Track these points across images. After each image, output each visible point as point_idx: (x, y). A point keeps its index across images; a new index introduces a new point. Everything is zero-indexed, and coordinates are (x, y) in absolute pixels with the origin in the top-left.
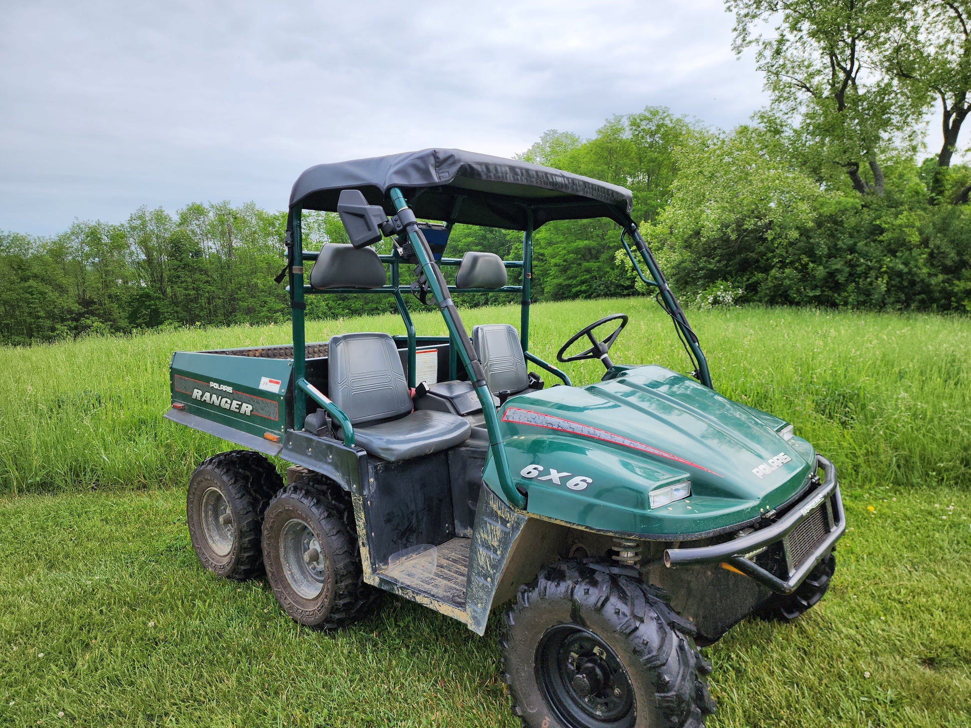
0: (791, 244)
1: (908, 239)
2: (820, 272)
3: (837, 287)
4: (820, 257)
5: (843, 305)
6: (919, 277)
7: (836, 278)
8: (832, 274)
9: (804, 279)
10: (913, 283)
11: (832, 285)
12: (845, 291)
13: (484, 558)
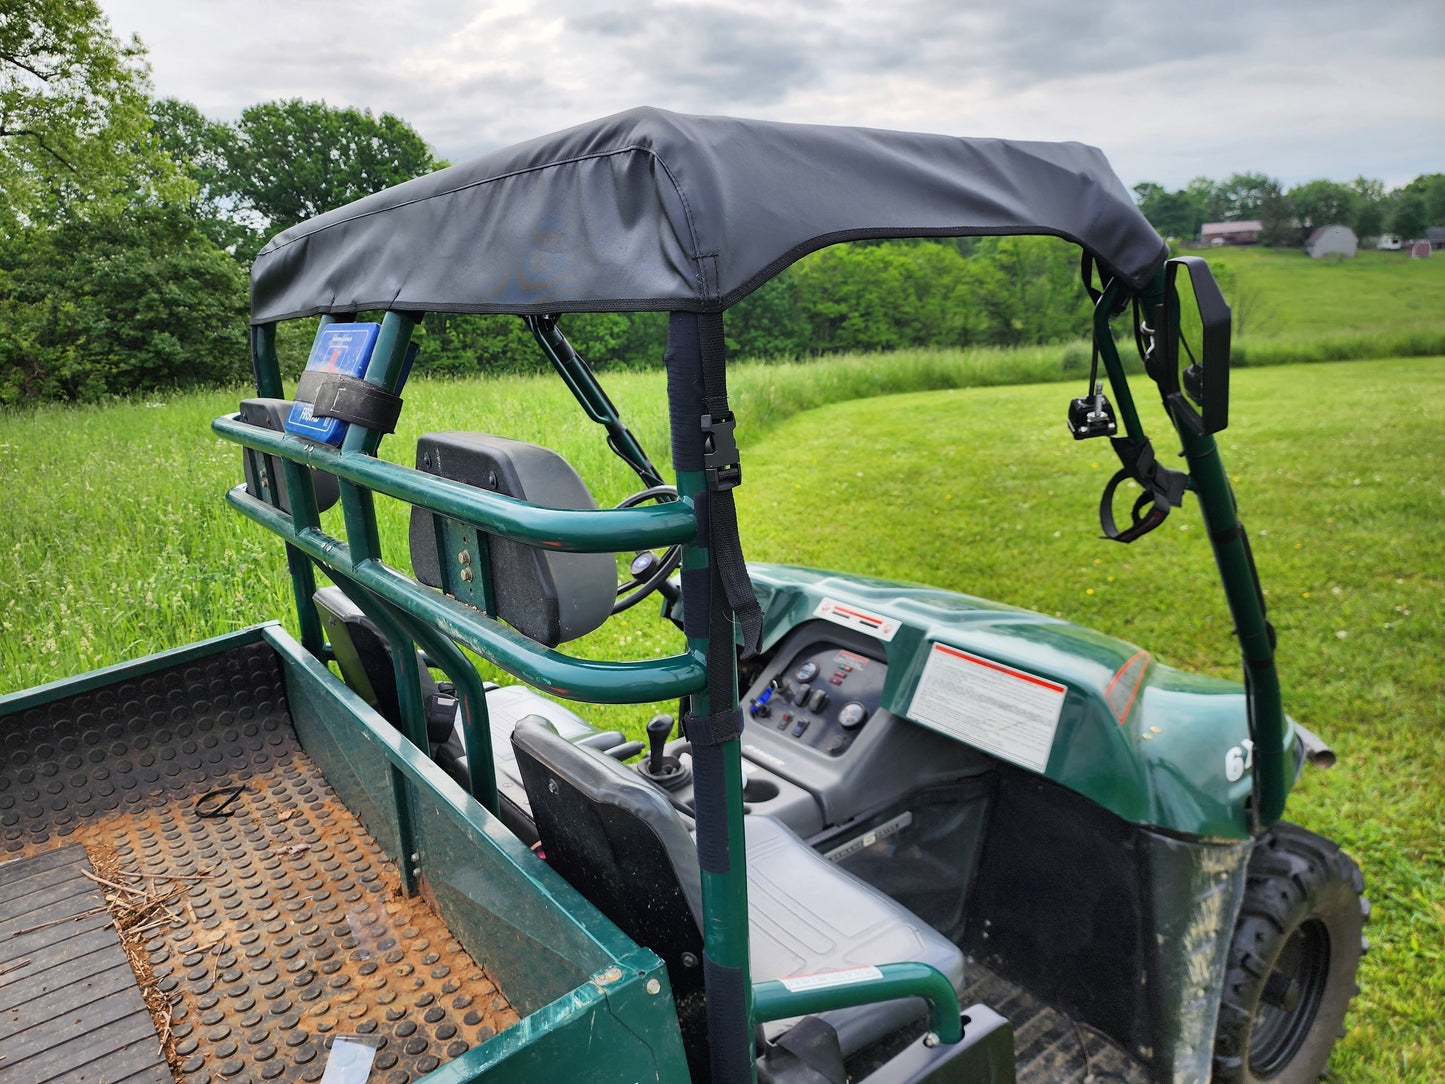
13: (1200, 967)
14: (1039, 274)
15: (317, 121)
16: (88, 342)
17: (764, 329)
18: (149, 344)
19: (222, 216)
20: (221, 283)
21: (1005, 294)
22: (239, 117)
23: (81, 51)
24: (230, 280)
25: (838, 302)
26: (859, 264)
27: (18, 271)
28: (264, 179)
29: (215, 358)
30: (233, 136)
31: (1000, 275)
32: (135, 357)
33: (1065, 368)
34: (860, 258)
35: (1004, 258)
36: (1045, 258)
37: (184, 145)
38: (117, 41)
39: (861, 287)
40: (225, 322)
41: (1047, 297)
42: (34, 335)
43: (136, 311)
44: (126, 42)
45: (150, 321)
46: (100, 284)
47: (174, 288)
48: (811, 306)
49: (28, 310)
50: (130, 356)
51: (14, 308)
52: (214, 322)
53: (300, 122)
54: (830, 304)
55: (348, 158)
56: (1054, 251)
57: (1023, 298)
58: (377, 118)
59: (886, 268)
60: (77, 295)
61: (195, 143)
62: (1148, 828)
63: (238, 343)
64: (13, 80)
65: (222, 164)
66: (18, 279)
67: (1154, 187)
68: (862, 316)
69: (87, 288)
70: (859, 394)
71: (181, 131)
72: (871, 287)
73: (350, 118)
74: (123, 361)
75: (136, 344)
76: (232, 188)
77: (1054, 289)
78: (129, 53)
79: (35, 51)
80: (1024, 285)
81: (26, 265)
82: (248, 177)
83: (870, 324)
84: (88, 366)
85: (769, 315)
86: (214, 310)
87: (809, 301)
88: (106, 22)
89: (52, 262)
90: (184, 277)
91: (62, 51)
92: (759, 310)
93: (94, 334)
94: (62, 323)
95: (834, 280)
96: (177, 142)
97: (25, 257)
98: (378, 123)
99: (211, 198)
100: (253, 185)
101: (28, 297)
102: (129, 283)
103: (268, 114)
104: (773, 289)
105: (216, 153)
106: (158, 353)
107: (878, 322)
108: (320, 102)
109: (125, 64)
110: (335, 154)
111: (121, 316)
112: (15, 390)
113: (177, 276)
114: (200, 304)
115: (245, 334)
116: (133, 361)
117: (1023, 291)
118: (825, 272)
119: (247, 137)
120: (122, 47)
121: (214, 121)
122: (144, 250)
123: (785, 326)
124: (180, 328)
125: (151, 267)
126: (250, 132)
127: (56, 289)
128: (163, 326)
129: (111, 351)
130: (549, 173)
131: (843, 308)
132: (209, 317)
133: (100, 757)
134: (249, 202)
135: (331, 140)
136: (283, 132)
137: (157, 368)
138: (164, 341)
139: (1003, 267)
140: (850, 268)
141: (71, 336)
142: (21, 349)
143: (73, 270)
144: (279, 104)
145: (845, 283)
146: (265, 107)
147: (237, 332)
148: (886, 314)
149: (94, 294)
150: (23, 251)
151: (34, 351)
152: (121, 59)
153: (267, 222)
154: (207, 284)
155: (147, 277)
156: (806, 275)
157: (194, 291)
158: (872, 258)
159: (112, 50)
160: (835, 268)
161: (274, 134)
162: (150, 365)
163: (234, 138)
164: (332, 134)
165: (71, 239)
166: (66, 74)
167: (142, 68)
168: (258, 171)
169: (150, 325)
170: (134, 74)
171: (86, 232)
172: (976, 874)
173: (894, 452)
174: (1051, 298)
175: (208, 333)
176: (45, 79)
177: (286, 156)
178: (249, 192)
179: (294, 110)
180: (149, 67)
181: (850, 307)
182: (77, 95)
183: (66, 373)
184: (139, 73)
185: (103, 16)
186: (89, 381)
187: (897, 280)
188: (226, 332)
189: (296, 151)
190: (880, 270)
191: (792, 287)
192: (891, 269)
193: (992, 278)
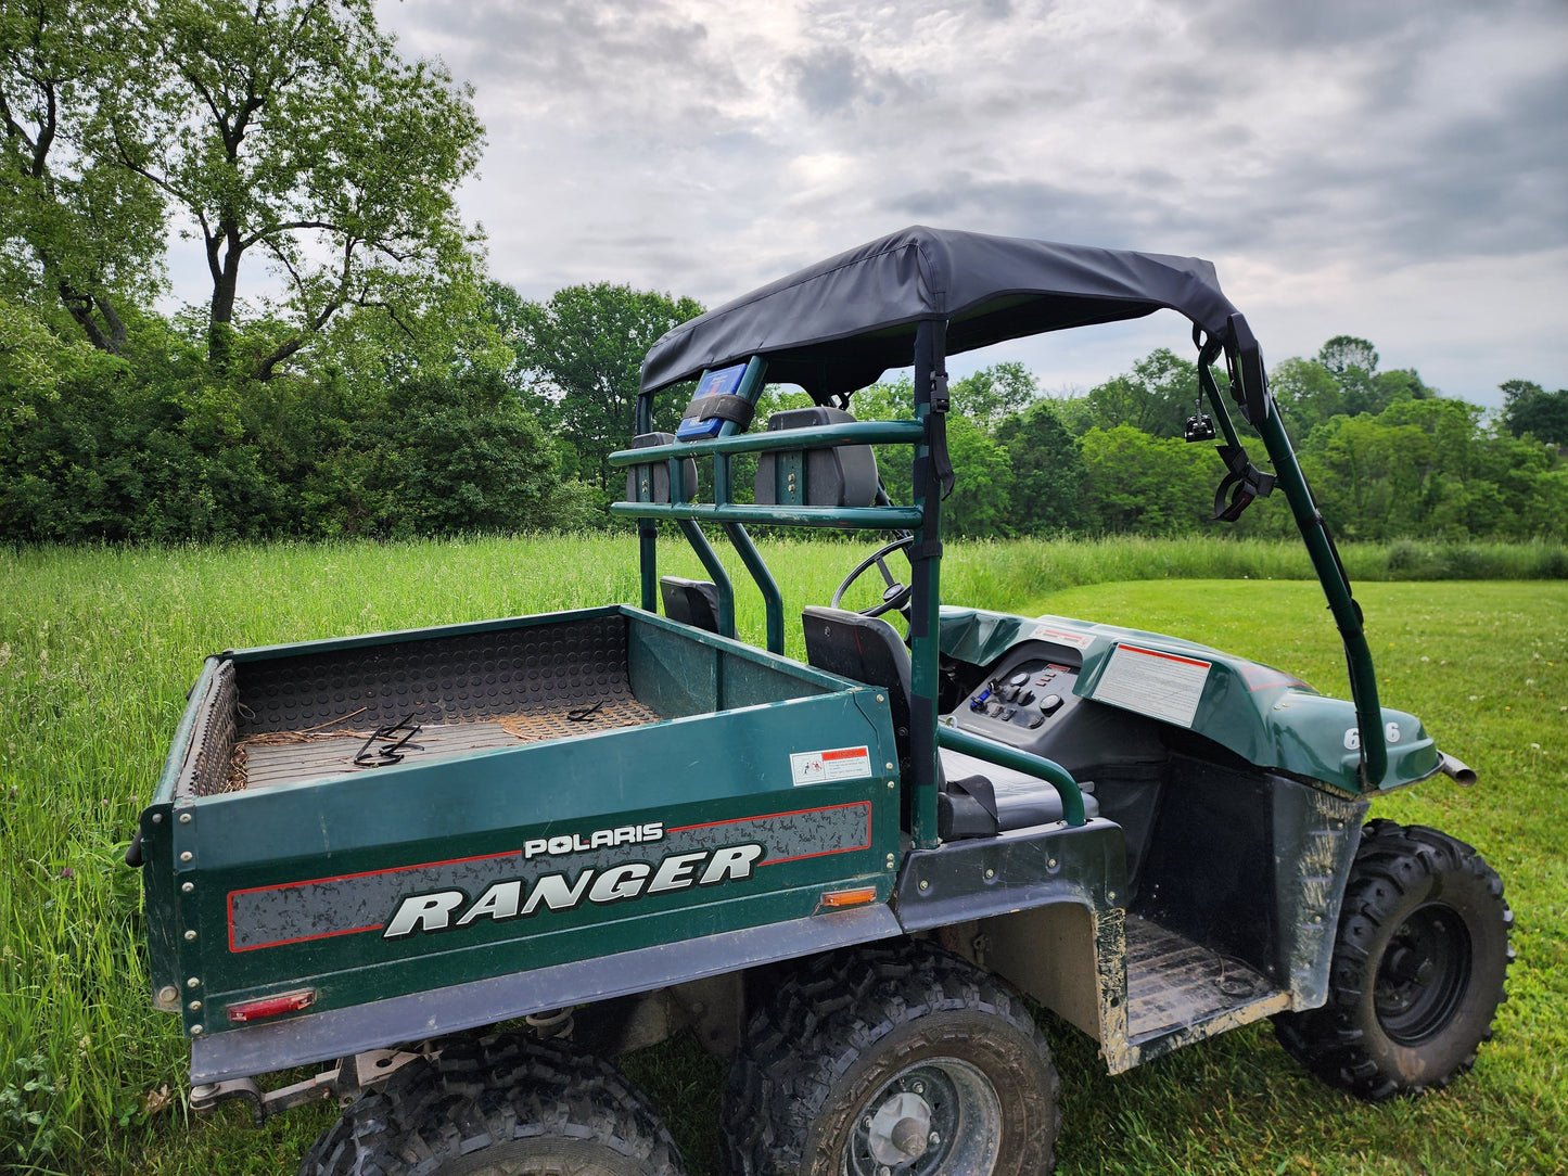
0: (20, 430)
1: (227, 429)
2: (95, 481)
3: (127, 505)
4: (87, 455)
5: (145, 536)
6: (254, 488)
7: (124, 491)
8: (114, 485)
9: (61, 493)
10: (245, 498)
11: (118, 503)
12: (143, 512)
13: (1314, 891)
14: (1378, 476)
15: (620, 303)
16: (405, 487)
17: (1048, 518)
18: (456, 492)
19: (525, 388)
20: (525, 441)
21: (1335, 495)
22: (551, 298)
23: (435, 236)
24: (533, 439)
25: (1135, 494)
26: (1161, 455)
27: (356, 423)
28: (566, 355)
29: (511, 509)
30: (544, 315)
31: (1330, 474)
32: (443, 504)
33: (1391, 566)
34: (1163, 448)
35: (1335, 456)
36: (1387, 458)
37: (500, 322)
38: (463, 228)
39: (1161, 479)
40: (523, 477)
41: (1388, 502)
42: (362, 479)
43: (448, 462)
44: (471, 230)
45: (461, 472)
46: (422, 437)
47: (485, 443)
48: (1104, 496)
49: (360, 457)
50: (438, 503)
51: (348, 454)
52: (514, 476)
53: (606, 303)
54: (1125, 495)
55: (645, 337)
56: (1397, 451)
57: (1358, 501)
58: (675, 300)
59: (1192, 461)
60: (402, 447)
61: (509, 320)
62: (1269, 769)
63: (533, 496)
64: (377, 260)
65: (531, 340)
66: (355, 430)
67: (1529, 385)
68: (1161, 509)
69: (411, 440)
70: (1142, 576)
71: (499, 311)
72: (1173, 480)
73: (651, 301)
74: (432, 507)
75: (445, 492)
76: (536, 361)
77: (1396, 492)
78: (472, 239)
79: (398, 236)
80: (1358, 487)
81: (363, 418)
82: (551, 353)
83: (1172, 519)
84: (402, 509)
85: (1054, 504)
86: (516, 465)
87: (1102, 491)
88: (456, 212)
89: (384, 416)
90: (494, 434)
91: (420, 236)
92: (1044, 498)
93: (411, 481)
94: (386, 470)
95: (1131, 470)
96: (495, 319)
97: (364, 410)
98: (676, 305)
99: (516, 371)
100: (556, 360)
101: (360, 446)
102: (447, 437)
103: (577, 296)
104: (1061, 477)
105: (527, 330)
106: (463, 501)
107: (1179, 517)
108: (625, 286)
109: (469, 248)
110: (633, 333)
111: (436, 466)
112: (339, 526)
113: (488, 433)
114: (504, 459)
115: (539, 489)
116: (440, 507)
117: (1358, 493)
118: (1121, 461)
119: (555, 316)
120: (467, 234)
121: (529, 301)
122: (463, 409)
123: (1072, 516)
124: (485, 480)
125: (467, 425)
126: (559, 312)
127: (385, 440)
128: (470, 477)
129: (422, 497)
130: (861, 264)
131: (1140, 500)
132: (510, 471)
133: (506, 680)
134: (550, 376)
135: (630, 321)
136: (588, 312)
137: (461, 515)
138: (470, 491)
139: (1333, 466)
140: (1150, 458)
141: (392, 482)
142: (349, 490)
143: (401, 424)
144: (588, 287)
145: (1144, 474)
146: (576, 289)
147: (533, 487)
148: (1189, 510)
149: (415, 445)
150: (364, 406)
151: (360, 493)
152: (465, 243)
153: (564, 394)
154: (512, 442)
155: (462, 432)
156: (1100, 463)
157: (501, 447)
158: (1176, 449)
159: (457, 236)
160: (1133, 458)
161: (580, 314)
162: (454, 511)
163: (544, 317)
164: (633, 315)
165: (402, 399)
166: (417, 256)
167: (480, 253)
168: (562, 347)
169: (459, 477)
170: (473, 257)
171: (416, 391)
172: (1149, 846)
173: (1171, 623)
174: (1393, 502)
175: (509, 486)
176: (400, 260)
177: (588, 334)
178: (551, 366)
179: (601, 292)
180: (486, 251)
181: (1148, 500)
182: (427, 273)
183: (383, 513)
184: (476, 255)
185: (454, 207)
186: (400, 523)
187: (1206, 474)
188: (523, 486)
189: (599, 329)
190: (1185, 462)
191: (1083, 475)
192: (1197, 461)
193: (1320, 476)
